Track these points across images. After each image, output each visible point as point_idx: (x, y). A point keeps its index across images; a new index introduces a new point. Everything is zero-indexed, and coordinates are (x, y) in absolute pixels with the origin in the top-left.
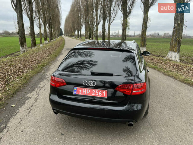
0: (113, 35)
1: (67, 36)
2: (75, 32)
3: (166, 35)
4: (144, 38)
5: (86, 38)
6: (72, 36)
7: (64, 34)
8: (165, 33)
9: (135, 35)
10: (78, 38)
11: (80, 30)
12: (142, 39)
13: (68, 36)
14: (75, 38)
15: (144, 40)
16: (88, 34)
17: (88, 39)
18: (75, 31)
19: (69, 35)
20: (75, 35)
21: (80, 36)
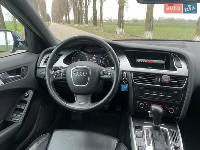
0: (106, 21)
1: (54, 22)
2: (63, 18)
3: (161, 19)
4: (150, 19)
5: (75, 24)
6: (60, 22)
7: (51, 20)
8: (160, 17)
9: (129, 20)
10: (66, 24)
11: (67, 14)
12: (148, 20)
13: (56, 22)
14: (63, 24)
15: (151, 21)
16: (77, 18)
17: (77, 24)
18: (62, 16)
19: (57, 20)
20: (63, 21)
21: (68, 22)
